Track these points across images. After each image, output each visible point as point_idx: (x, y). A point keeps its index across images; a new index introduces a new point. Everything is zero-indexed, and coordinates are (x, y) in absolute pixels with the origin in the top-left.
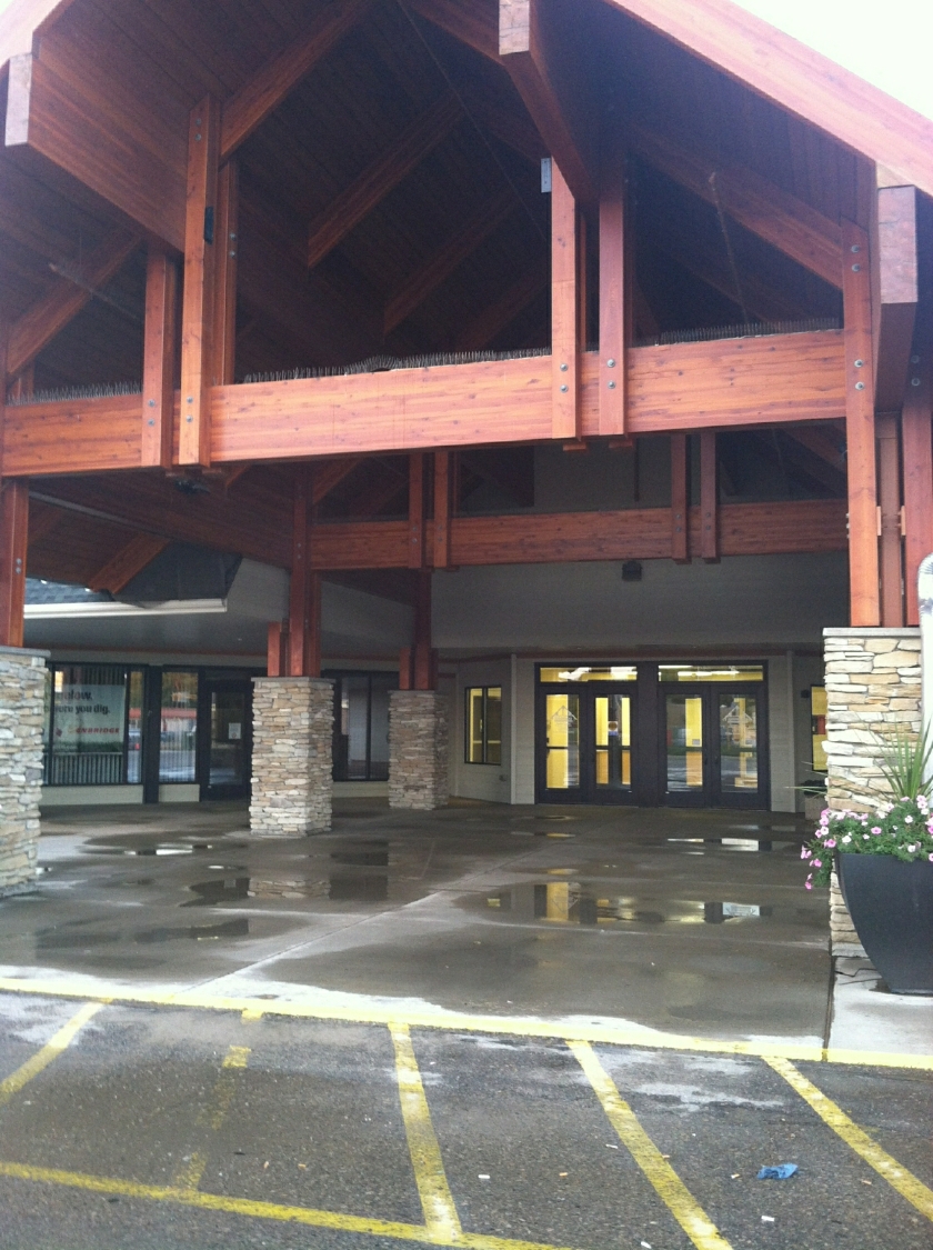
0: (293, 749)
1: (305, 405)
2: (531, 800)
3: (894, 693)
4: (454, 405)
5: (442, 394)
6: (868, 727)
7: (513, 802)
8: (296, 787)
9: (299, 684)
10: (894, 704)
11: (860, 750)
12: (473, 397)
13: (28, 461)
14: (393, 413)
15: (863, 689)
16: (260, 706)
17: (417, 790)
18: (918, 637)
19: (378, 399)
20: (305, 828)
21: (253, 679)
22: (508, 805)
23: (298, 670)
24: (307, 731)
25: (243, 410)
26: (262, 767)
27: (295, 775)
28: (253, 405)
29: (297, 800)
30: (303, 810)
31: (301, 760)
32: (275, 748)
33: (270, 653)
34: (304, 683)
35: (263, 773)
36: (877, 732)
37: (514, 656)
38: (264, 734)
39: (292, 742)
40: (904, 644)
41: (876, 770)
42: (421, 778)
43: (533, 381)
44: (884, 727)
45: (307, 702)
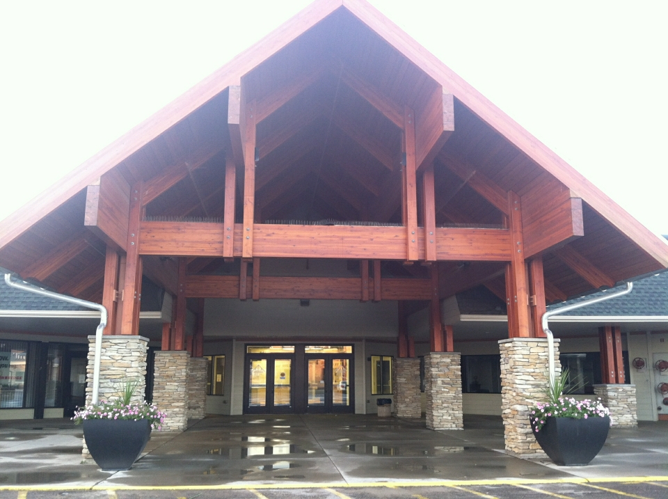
0: (176, 388)
1: (298, 236)
2: (240, 412)
3: (538, 362)
4: (364, 242)
5: (359, 237)
6: (529, 374)
7: (232, 414)
8: (178, 407)
9: (181, 355)
10: (538, 366)
11: (528, 382)
12: (372, 240)
13: (155, 248)
14: (338, 243)
15: (527, 360)
16: (159, 365)
17: (195, 409)
18: (547, 342)
19: (331, 237)
20: (182, 427)
21: (155, 352)
22: (229, 416)
23: (179, 348)
24: (185, 378)
25: (268, 235)
26: (159, 397)
27: (178, 401)
28: (273, 233)
29: (178, 414)
30: (181, 418)
31: (181, 393)
32: (166, 387)
33: (163, 338)
34: (184, 354)
35: (160, 400)
36: (532, 376)
37: (234, 340)
38: (160, 380)
39: (176, 384)
40: (539, 344)
41: (532, 389)
42: (197, 402)
43: (396, 236)
44: (533, 374)
45: (185, 364)
